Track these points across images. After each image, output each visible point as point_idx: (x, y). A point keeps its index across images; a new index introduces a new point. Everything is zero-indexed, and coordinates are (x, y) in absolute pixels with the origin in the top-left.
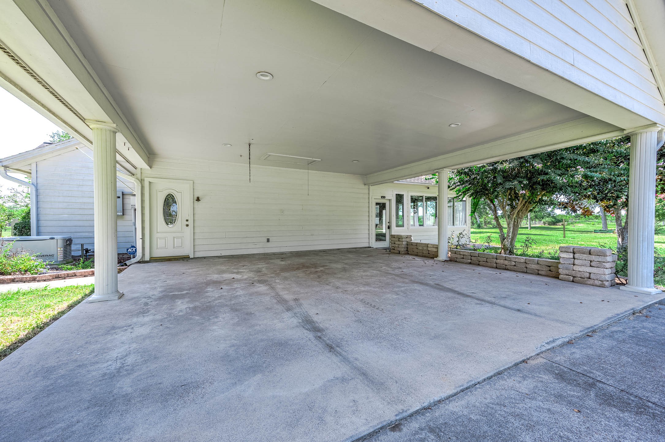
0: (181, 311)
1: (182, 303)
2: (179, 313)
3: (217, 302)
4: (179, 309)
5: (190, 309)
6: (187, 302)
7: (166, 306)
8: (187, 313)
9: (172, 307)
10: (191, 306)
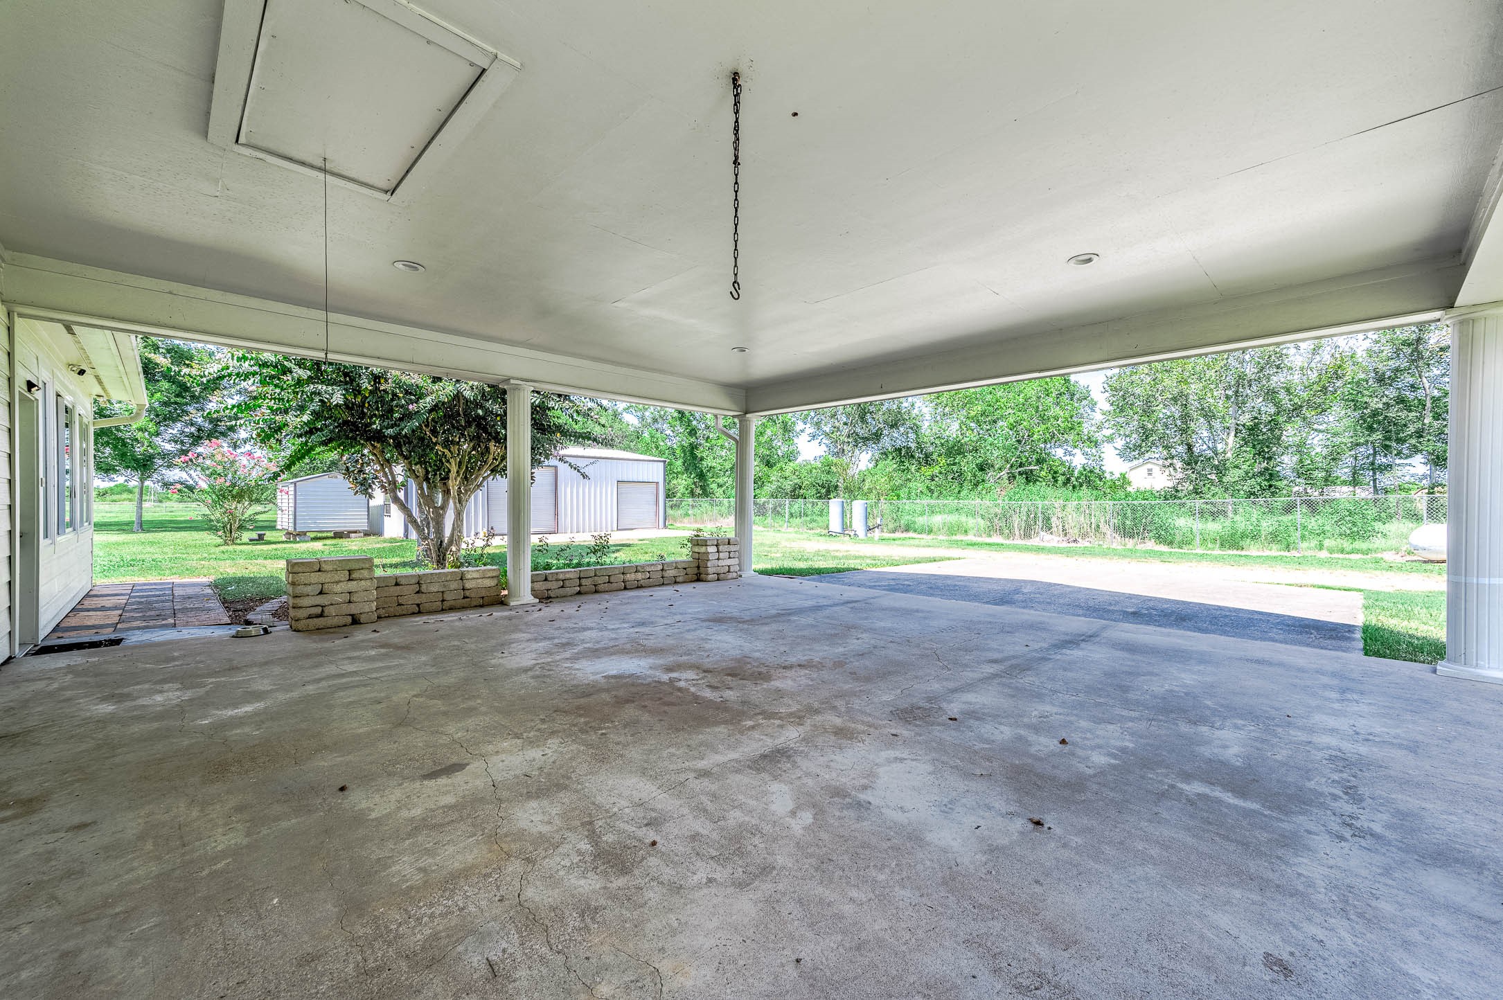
0: (1236, 727)
1: (1225, 747)
2: (1244, 725)
3: (1133, 714)
4: (1241, 734)
5: (1213, 723)
6: (1208, 742)
7: (1278, 757)
8: (1225, 718)
9: (1259, 745)
10: (1204, 729)
